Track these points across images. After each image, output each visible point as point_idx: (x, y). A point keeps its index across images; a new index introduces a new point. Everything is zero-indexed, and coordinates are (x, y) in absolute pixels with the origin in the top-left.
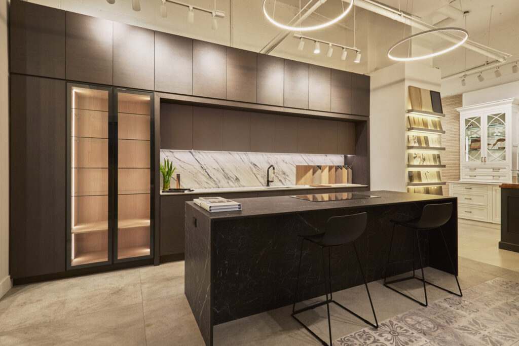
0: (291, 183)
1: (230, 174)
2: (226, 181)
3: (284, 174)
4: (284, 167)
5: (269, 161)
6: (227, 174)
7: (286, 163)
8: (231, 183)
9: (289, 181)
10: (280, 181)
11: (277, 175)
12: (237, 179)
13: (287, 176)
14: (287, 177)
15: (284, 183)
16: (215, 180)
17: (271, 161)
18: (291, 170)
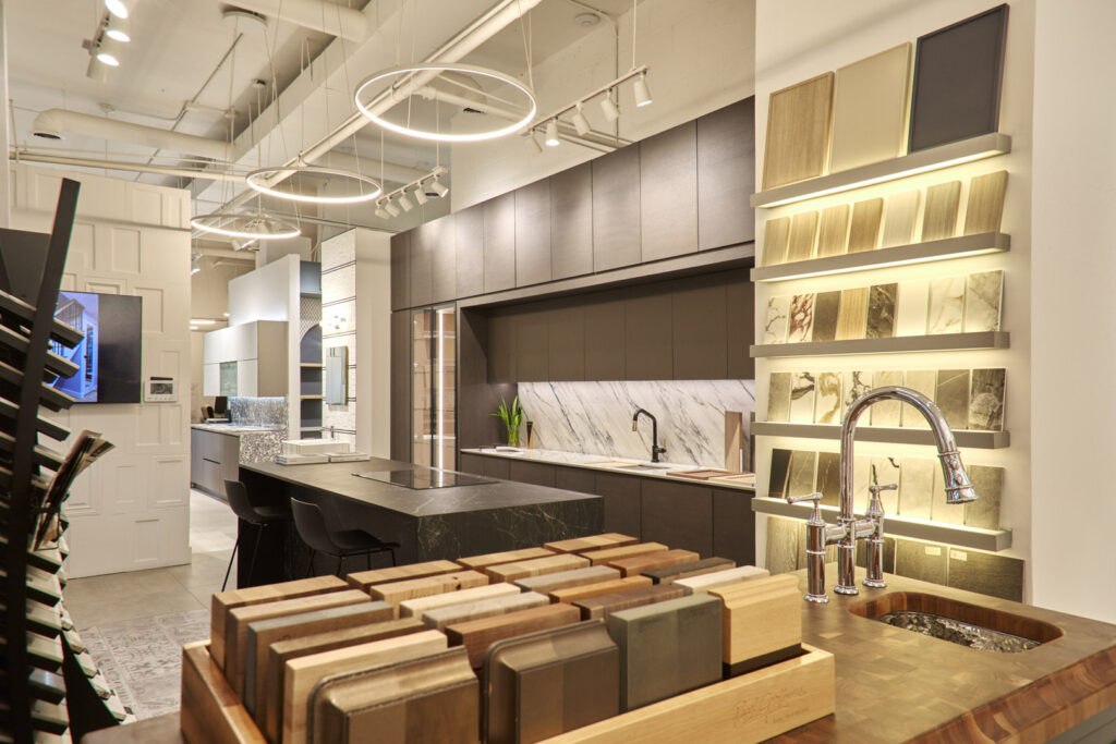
0: (716, 461)
1: (599, 428)
2: (594, 440)
3: (698, 433)
4: (696, 414)
5: (665, 399)
6: (594, 426)
7: (702, 404)
8: (600, 445)
9: (710, 453)
10: (689, 451)
11: (682, 436)
12: (609, 438)
13: (706, 439)
14: (704, 444)
15: (699, 461)
16: (579, 436)
17: (668, 398)
18: (715, 424)
